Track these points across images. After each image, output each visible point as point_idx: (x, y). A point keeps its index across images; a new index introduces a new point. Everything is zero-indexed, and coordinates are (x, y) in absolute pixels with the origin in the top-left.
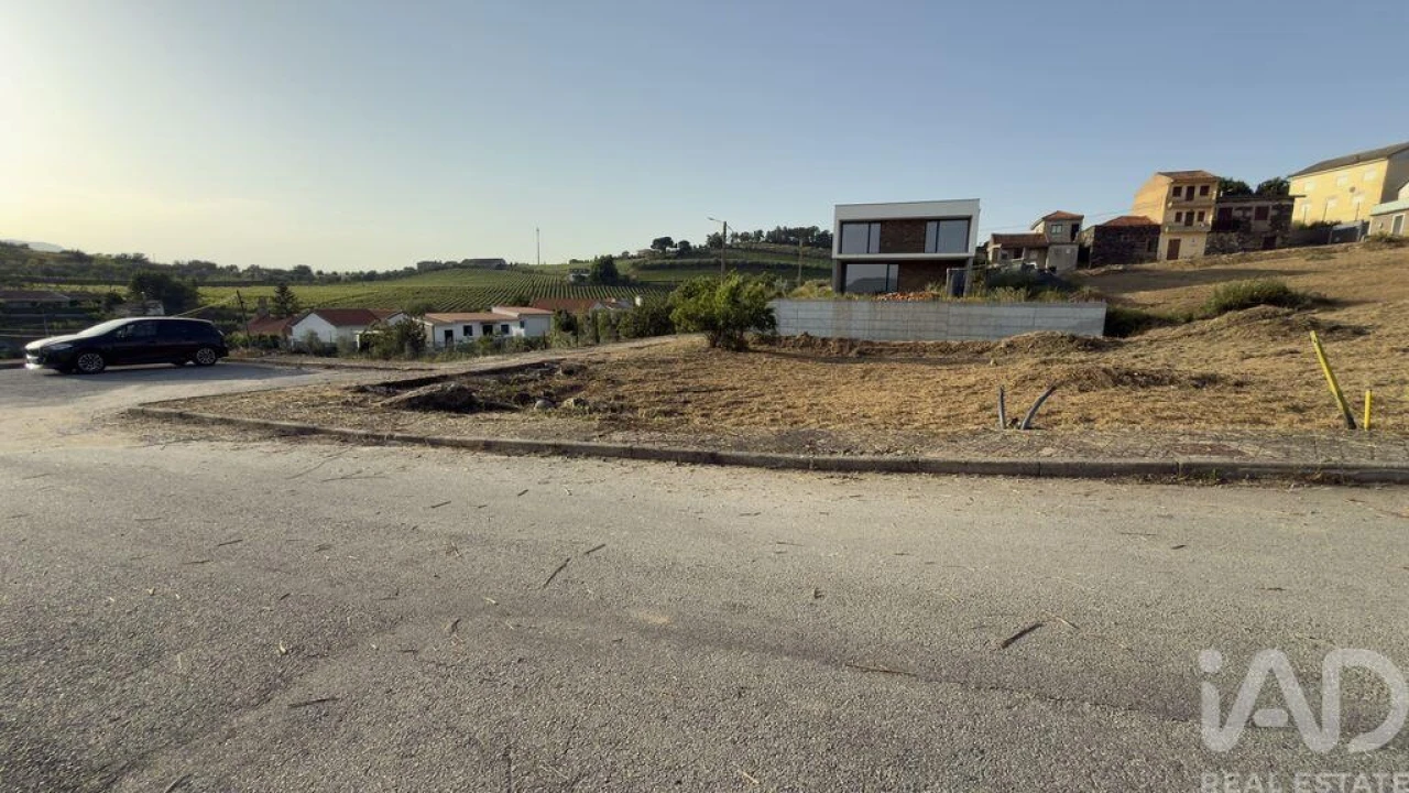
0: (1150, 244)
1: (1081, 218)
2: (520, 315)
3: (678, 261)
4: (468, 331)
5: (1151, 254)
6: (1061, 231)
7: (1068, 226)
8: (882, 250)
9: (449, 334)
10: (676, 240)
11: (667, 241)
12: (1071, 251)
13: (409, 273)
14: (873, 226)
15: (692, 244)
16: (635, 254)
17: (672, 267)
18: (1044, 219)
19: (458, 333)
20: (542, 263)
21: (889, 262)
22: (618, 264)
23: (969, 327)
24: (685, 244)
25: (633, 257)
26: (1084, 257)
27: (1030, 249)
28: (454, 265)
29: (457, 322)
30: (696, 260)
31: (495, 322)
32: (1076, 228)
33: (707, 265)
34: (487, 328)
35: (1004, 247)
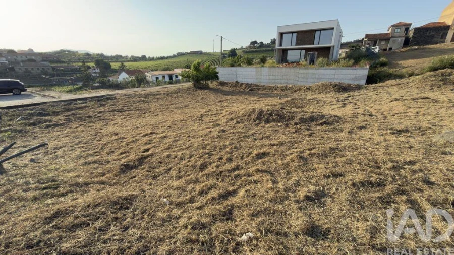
0: (443, 35)
1: (410, 25)
2: (182, 72)
3: (258, 50)
4: (164, 77)
5: (442, 40)
6: (400, 31)
7: (403, 28)
8: (297, 44)
9: (157, 78)
10: (258, 42)
11: (255, 42)
12: (401, 40)
13: (174, 56)
14: (293, 34)
15: (264, 43)
16: (245, 47)
17: (256, 52)
18: (392, 26)
19: (161, 78)
20: (215, 51)
21: (301, 49)
22: (237, 51)
23: (307, 78)
24: (262, 43)
25: (244, 49)
26: (407, 43)
27: (381, 40)
28: (188, 54)
29: (160, 74)
30: (265, 49)
31: (173, 74)
32: (407, 30)
33: (269, 51)
34: (170, 77)
35: (369, 40)
